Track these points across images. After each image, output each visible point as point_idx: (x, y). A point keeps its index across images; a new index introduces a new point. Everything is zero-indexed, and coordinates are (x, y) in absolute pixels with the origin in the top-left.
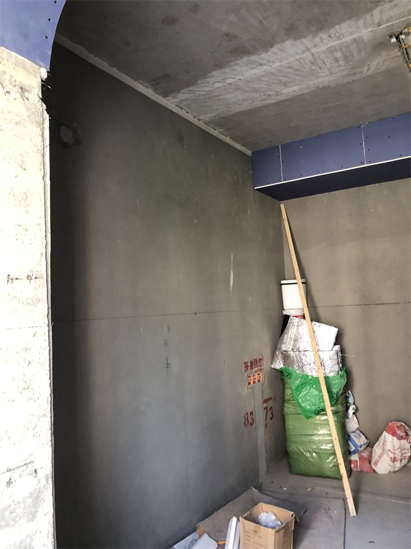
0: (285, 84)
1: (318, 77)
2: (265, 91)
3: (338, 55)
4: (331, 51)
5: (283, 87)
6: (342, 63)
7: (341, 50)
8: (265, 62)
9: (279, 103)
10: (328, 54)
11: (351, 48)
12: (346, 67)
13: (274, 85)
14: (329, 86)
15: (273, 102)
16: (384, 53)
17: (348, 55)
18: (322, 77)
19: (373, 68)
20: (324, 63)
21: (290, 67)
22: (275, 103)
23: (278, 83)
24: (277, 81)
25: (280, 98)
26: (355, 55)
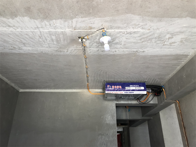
0: (24, 44)
1: (42, 46)
2: (12, 44)
3: (54, 37)
4: (50, 34)
5: (23, 46)
6: (55, 43)
7: (55, 35)
8: (12, 25)
9: (20, 54)
10: (48, 35)
11: (60, 36)
12: (57, 46)
13: (17, 42)
14: (48, 54)
15: (17, 52)
16: (75, 46)
17: (59, 39)
18: (44, 47)
19: (69, 51)
20: (46, 39)
21: (27, 34)
22: (18, 53)
23: (20, 42)
24: (19, 41)
25: (21, 51)
26: (62, 41)
